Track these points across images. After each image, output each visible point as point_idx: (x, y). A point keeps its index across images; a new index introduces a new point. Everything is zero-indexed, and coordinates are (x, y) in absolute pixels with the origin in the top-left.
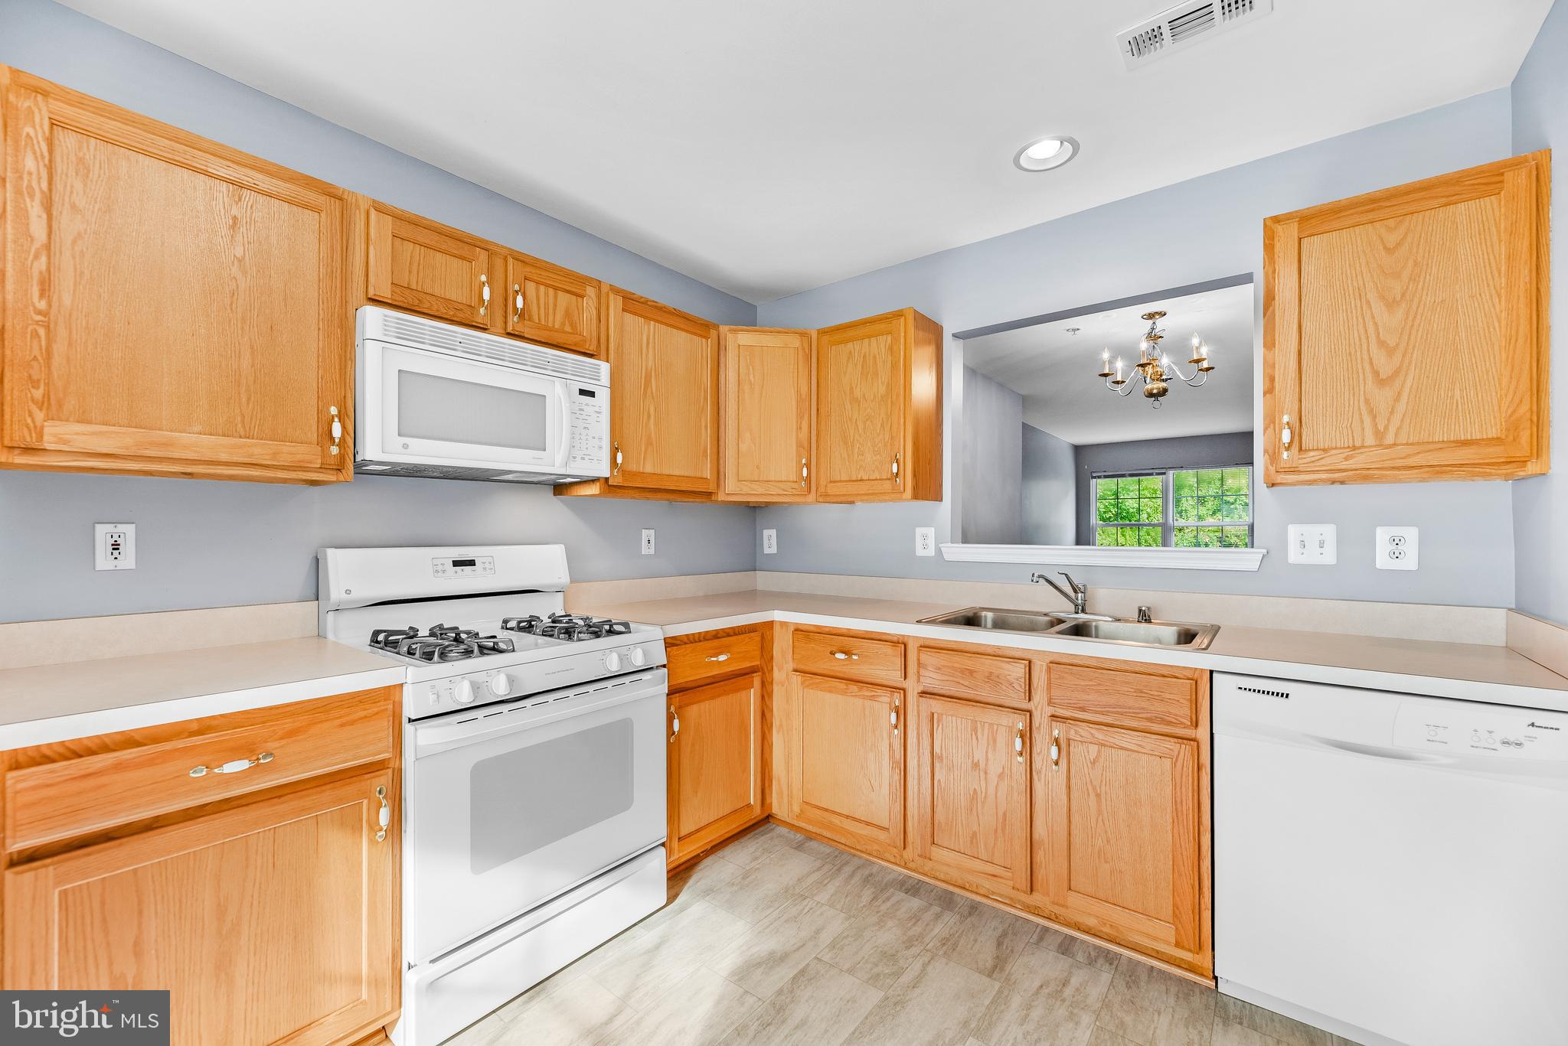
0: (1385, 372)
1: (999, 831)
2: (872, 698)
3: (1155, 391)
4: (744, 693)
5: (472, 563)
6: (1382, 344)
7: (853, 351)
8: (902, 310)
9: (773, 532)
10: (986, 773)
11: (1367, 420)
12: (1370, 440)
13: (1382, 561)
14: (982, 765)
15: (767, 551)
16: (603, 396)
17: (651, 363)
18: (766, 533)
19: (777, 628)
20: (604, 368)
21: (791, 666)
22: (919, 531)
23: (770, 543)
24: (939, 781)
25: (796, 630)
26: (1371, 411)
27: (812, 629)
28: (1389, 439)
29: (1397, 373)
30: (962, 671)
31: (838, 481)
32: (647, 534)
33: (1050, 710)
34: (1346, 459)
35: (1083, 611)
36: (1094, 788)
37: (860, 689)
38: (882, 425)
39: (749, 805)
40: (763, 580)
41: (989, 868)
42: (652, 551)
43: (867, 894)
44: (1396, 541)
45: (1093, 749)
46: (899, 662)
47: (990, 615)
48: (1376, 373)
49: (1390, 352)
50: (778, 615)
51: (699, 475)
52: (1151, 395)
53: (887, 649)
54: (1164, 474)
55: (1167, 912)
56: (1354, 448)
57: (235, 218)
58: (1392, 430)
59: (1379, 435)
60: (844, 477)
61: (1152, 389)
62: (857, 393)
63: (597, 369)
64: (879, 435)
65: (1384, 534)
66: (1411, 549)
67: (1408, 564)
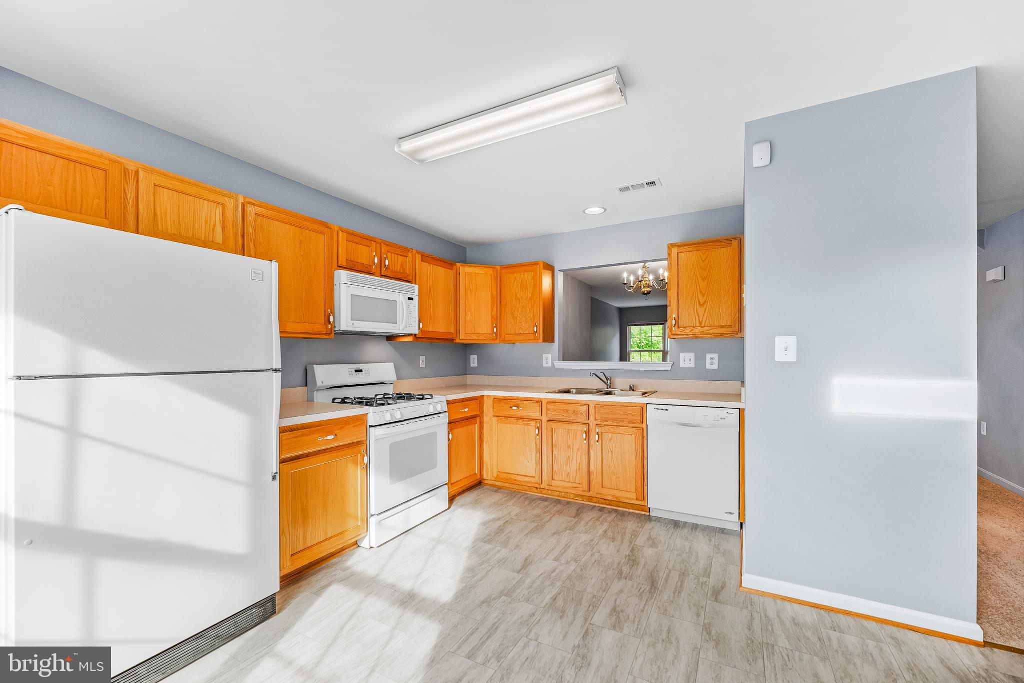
0: (702, 302)
1: (578, 470)
2: (528, 424)
3: (646, 292)
4: (473, 426)
5: (361, 371)
6: (701, 292)
7: (516, 277)
8: (537, 262)
9: (475, 357)
10: (573, 449)
11: (697, 317)
12: (698, 324)
13: (708, 366)
14: (571, 446)
15: (472, 365)
16: (416, 299)
17: (431, 283)
18: (472, 357)
19: (485, 398)
20: (416, 287)
21: (491, 414)
22: (544, 356)
23: (474, 361)
24: (555, 455)
25: (494, 399)
26: (698, 314)
27: (502, 398)
28: (703, 325)
29: (705, 302)
30: (564, 410)
31: (510, 334)
32: (422, 358)
33: (595, 423)
34: (691, 330)
35: (610, 388)
36: (610, 449)
37: (523, 421)
38: (530, 310)
39: (475, 474)
40: (470, 379)
41: (574, 485)
42: (424, 366)
43: (527, 502)
44: (712, 359)
45: (610, 435)
46: (539, 409)
47: (574, 391)
48: (699, 302)
49: (703, 295)
50: (486, 393)
51: (449, 331)
52: (644, 293)
53: (535, 404)
55: (633, 489)
56: (693, 327)
57: (301, 241)
58: (704, 321)
59: (700, 323)
60: (513, 332)
61: (645, 291)
62: (518, 296)
63: (414, 288)
64: (528, 314)
65: (708, 356)
66: (716, 361)
67: (715, 367)
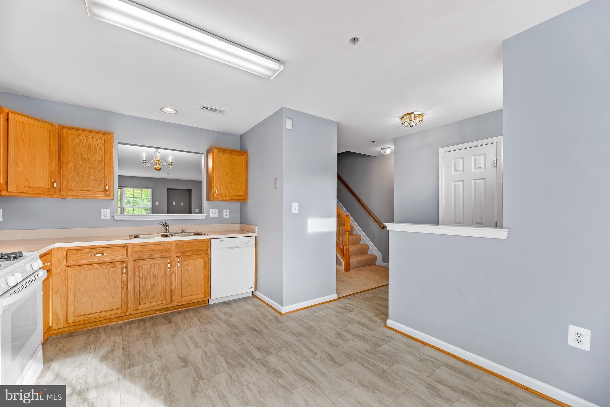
0: (230, 182)
1: (162, 291)
4: (49, 279)
6: (229, 177)
7: (82, 140)
10: (158, 277)
11: (227, 190)
12: (228, 194)
13: (225, 216)
14: (156, 275)
19: (55, 251)
21: (65, 265)
22: (102, 210)
24: (142, 285)
26: (228, 188)
27: (79, 248)
28: (230, 194)
29: (231, 182)
30: (150, 250)
33: (176, 255)
34: (225, 197)
35: (168, 232)
36: (187, 271)
37: (107, 265)
38: (99, 171)
39: (50, 326)
41: (159, 303)
44: (226, 212)
45: (187, 261)
46: (125, 253)
48: (229, 182)
49: (231, 179)
50: (55, 246)
52: (157, 169)
53: (121, 249)
54: (121, 189)
55: (203, 292)
56: (226, 195)
58: (231, 192)
59: (229, 193)
60: (77, 189)
62: (85, 157)
65: (224, 211)
66: (228, 214)
67: (228, 216)
